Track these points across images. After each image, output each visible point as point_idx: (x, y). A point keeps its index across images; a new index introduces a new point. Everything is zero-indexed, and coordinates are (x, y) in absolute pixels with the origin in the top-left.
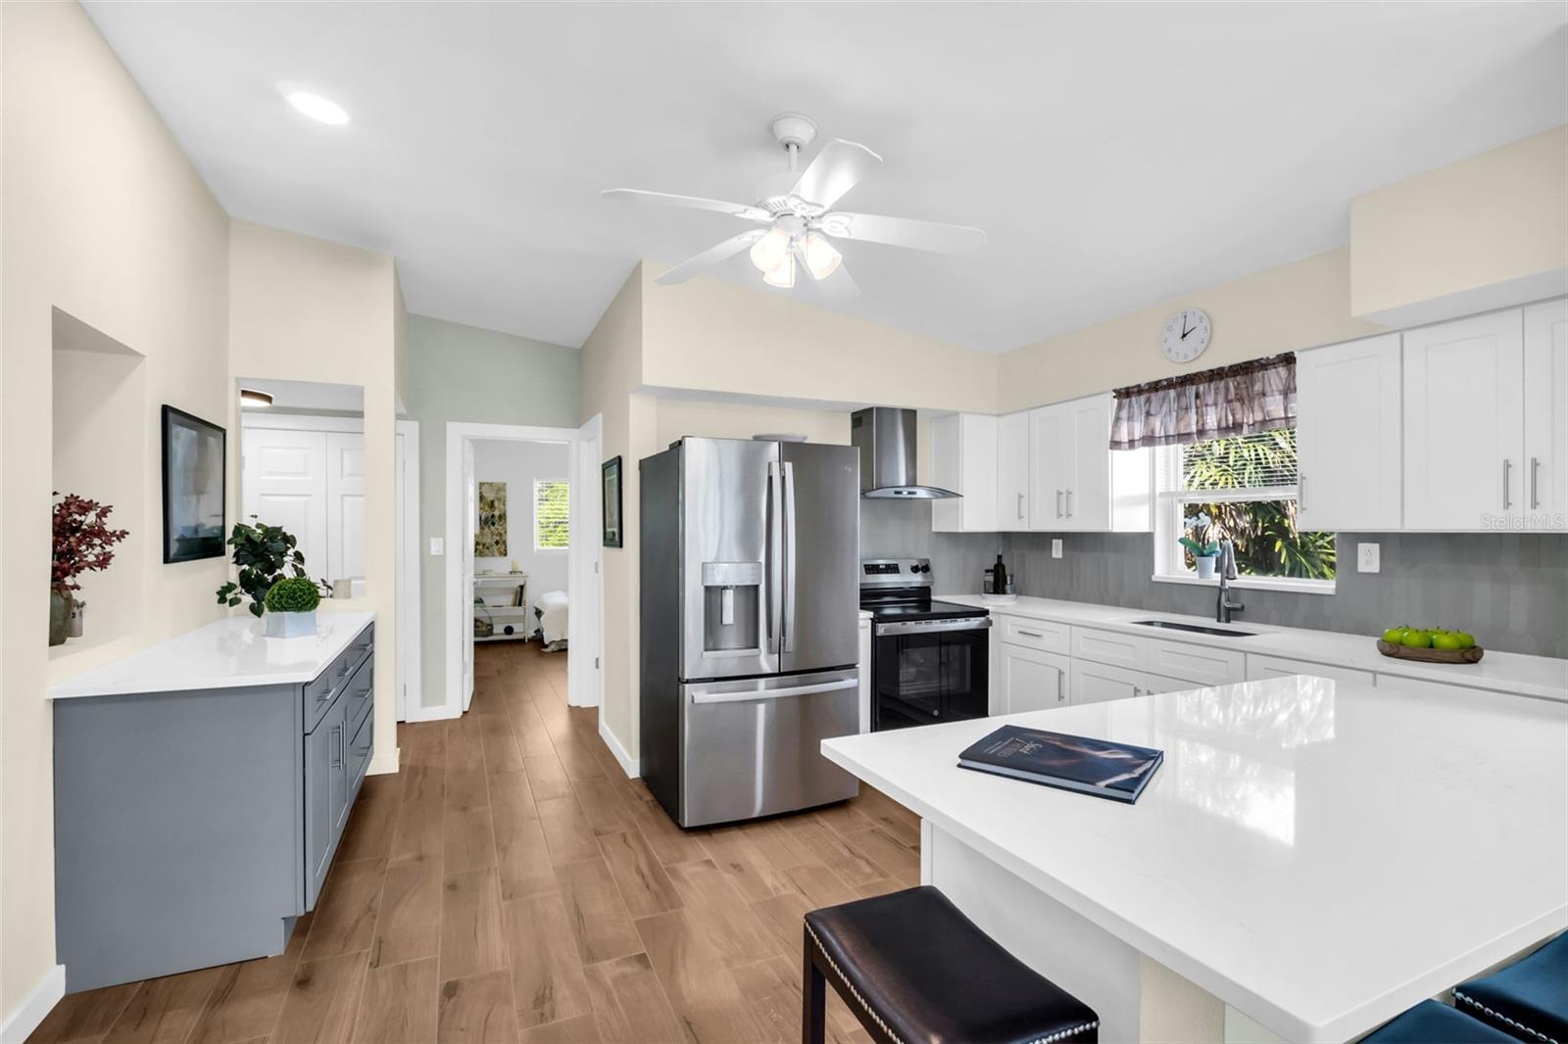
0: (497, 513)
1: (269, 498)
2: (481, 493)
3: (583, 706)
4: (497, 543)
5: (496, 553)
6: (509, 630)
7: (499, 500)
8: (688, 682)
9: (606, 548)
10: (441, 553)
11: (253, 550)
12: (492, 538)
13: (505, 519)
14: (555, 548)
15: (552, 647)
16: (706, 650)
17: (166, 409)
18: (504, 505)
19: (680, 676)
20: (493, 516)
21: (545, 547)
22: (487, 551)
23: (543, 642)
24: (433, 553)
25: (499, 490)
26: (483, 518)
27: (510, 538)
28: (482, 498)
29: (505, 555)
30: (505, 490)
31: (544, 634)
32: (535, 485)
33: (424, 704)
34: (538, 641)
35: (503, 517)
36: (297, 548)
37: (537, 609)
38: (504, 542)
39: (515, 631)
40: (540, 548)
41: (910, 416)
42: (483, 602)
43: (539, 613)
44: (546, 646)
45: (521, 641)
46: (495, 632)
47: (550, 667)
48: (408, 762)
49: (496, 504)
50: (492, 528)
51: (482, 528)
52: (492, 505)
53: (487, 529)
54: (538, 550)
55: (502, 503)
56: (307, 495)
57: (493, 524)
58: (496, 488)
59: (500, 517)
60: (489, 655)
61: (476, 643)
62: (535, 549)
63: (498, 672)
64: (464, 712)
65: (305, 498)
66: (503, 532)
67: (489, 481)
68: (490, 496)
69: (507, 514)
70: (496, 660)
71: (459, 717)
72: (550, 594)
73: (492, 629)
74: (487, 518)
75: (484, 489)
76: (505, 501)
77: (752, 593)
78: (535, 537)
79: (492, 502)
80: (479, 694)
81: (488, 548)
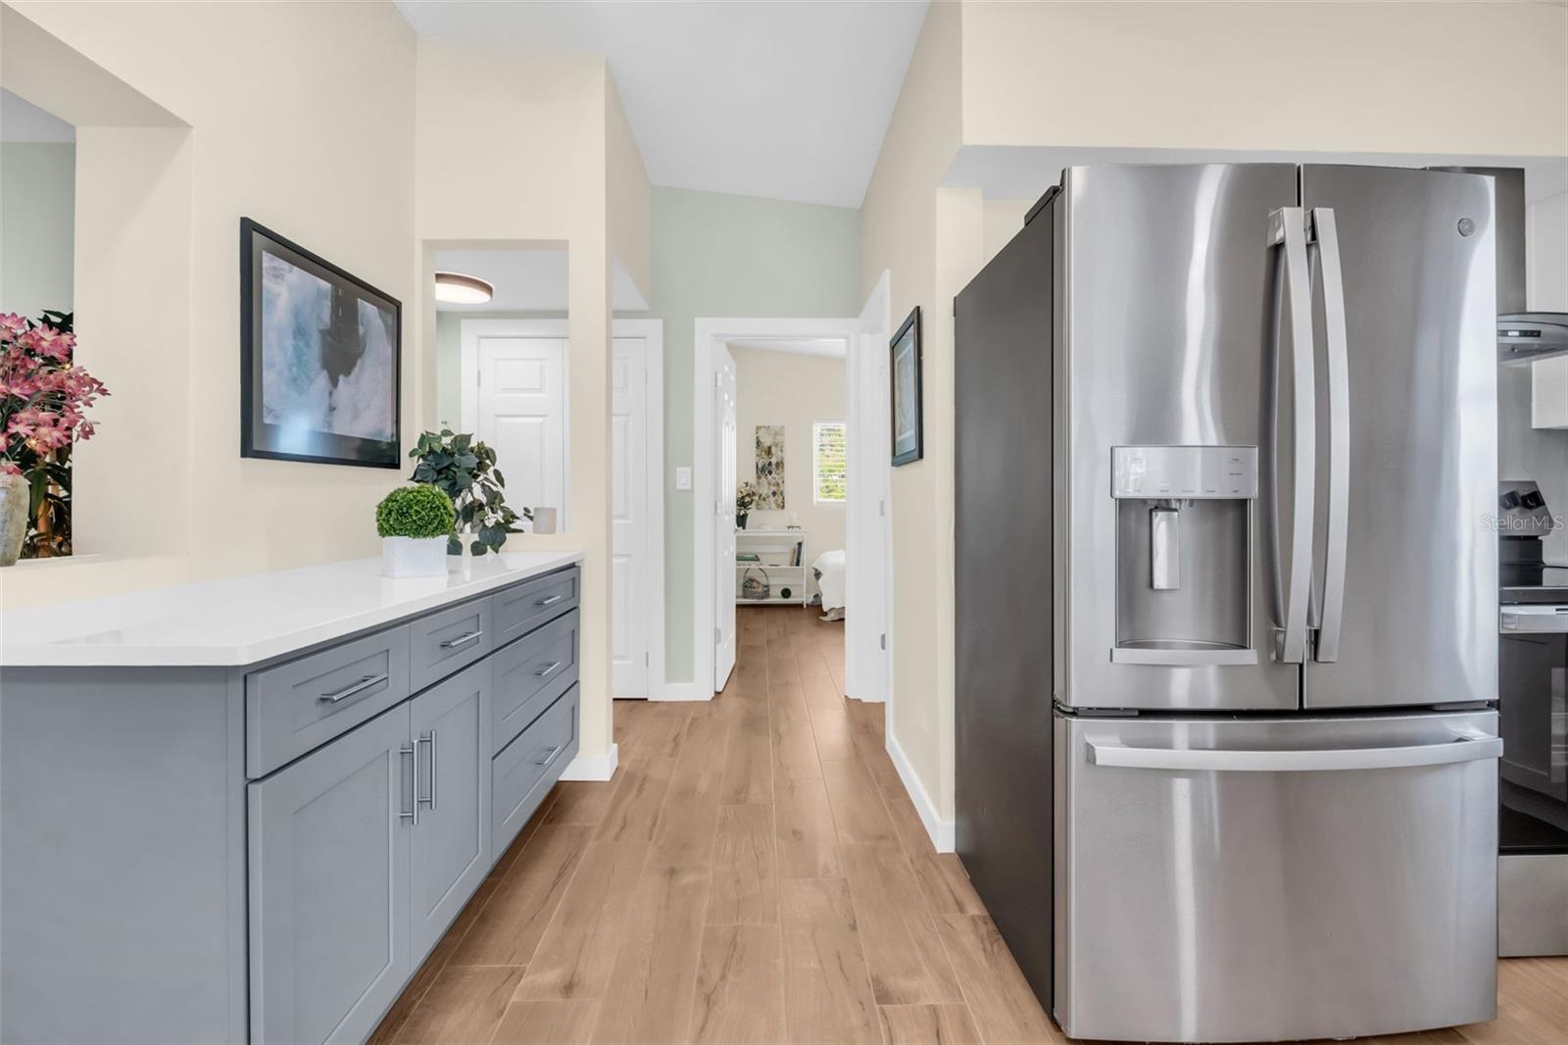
0: (774, 460)
1: (504, 420)
2: (757, 438)
3: (864, 700)
4: (774, 494)
5: (774, 506)
6: (786, 593)
7: (776, 445)
8: (1075, 713)
9: (894, 468)
10: (689, 487)
11: (437, 464)
12: (769, 489)
13: (782, 467)
14: (836, 500)
15: (832, 616)
16: (1121, 644)
17: (248, 227)
18: (782, 451)
19: (1058, 694)
20: (770, 464)
21: (828, 500)
22: (764, 503)
23: (822, 609)
24: (679, 487)
25: (776, 434)
26: (760, 466)
27: (789, 489)
28: (758, 443)
29: (783, 507)
30: (782, 435)
31: (823, 599)
32: (814, 428)
33: (668, 680)
34: (816, 608)
35: (780, 465)
36: (498, 466)
37: (816, 570)
38: (782, 493)
39: (792, 594)
40: (822, 500)
41: (1512, 179)
42: (758, 560)
43: (818, 575)
44: (826, 614)
45: (799, 606)
46: (771, 593)
47: (827, 638)
48: (627, 765)
49: (773, 449)
50: (769, 477)
51: (759, 478)
52: (769, 451)
53: (763, 479)
54: (818, 503)
55: (779, 449)
56: (541, 416)
57: (770, 473)
58: (773, 432)
59: (777, 464)
60: (759, 621)
61: (739, 606)
62: (815, 502)
63: (768, 641)
64: (717, 694)
65: (541, 419)
66: (780, 481)
67: (766, 425)
68: (767, 441)
69: (785, 462)
70: (767, 628)
71: (709, 699)
72: (829, 553)
73: (769, 590)
74: (763, 467)
75: (762, 432)
76: (782, 447)
77: (1230, 516)
78: (815, 488)
79: (770, 448)
80: (740, 669)
81: (764, 499)
